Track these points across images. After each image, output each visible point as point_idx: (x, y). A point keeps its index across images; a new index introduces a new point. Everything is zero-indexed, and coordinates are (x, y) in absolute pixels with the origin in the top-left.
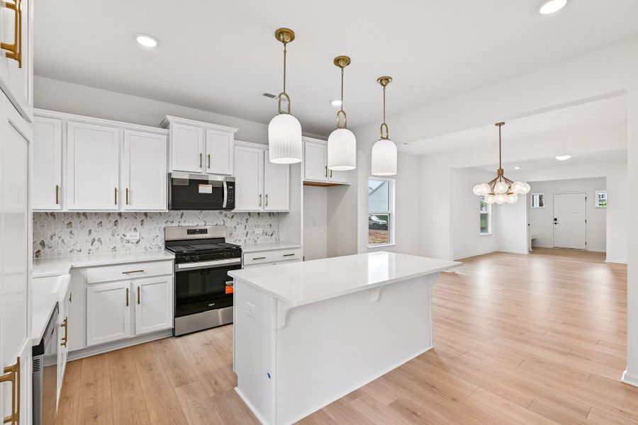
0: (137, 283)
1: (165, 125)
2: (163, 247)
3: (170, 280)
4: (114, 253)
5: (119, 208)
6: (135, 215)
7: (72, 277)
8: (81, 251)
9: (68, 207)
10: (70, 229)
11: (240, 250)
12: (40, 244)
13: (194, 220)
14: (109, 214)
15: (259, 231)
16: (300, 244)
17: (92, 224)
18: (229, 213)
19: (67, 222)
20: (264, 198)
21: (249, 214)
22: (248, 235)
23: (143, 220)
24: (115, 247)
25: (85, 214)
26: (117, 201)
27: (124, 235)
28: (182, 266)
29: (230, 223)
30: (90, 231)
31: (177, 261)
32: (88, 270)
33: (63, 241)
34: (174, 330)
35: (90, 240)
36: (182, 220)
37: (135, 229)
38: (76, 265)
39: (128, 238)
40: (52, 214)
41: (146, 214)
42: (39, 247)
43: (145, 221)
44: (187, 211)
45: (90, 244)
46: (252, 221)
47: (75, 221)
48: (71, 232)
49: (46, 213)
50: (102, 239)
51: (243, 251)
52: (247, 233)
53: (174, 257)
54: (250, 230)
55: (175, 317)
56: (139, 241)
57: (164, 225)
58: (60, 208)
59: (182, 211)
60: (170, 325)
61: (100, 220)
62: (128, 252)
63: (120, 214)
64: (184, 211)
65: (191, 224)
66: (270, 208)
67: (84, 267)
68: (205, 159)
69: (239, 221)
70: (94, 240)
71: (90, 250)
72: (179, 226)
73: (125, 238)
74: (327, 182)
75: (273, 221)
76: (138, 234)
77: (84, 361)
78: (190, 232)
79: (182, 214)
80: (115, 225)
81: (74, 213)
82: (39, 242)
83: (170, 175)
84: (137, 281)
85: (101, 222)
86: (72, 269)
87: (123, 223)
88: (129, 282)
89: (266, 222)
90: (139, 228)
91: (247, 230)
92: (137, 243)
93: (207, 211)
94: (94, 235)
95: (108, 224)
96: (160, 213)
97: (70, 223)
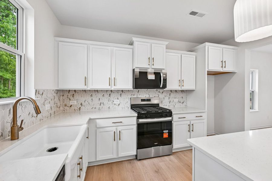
0: (119, 129)
1: (131, 44)
2: (130, 107)
3: (135, 128)
4: (109, 110)
5: (111, 87)
6: (118, 91)
7: (88, 125)
8: (96, 108)
9: (90, 87)
10: (91, 98)
11: (171, 112)
12: (81, 104)
13: (144, 94)
14: (107, 91)
15: (176, 100)
16: (205, 110)
17: (100, 95)
18: (161, 90)
19: (90, 95)
20: (181, 82)
21: (171, 91)
22: (171, 102)
23: (121, 94)
24: (109, 107)
25: (97, 91)
26: (110, 84)
27: (113, 101)
28: (141, 121)
29: (161, 96)
30: (99, 99)
31: (139, 117)
32: (97, 120)
33: (89, 103)
34: (136, 156)
35: (100, 103)
36: (138, 94)
37: (118, 98)
38: (92, 117)
39: (115, 102)
40: (85, 91)
41: (122, 91)
42: (80, 106)
43: (122, 94)
44: (141, 89)
45: (99, 105)
46: (172, 95)
47: (94, 94)
48: (92, 99)
49: (83, 90)
50: (104, 103)
51: (173, 113)
52: (170, 101)
53: (137, 115)
54: (171, 100)
55: (137, 149)
56: (119, 104)
57: (130, 97)
58: (86, 88)
59: (138, 89)
60: (135, 154)
61: (103, 93)
62: (115, 109)
63: (111, 91)
64: (139, 89)
65: (142, 96)
66: (184, 88)
67: (95, 119)
68: (151, 60)
69: (166, 95)
70: (101, 103)
71: (99, 108)
72: (137, 97)
73: (113, 102)
74: (222, 71)
75: (184, 95)
76: (119, 100)
77: (95, 167)
78: (143, 100)
79: (139, 91)
80: (110, 96)
81: (93, 90)
82: (80, 103)
83: (134, 70)
84: (119, 127)
85: (104, 95)
86: (90, 119)
87: (113, 95)
88: (115, 127)
89: (179, 95)
90: (119, 97)
91: (170, 99)
92: (119, 105)
93: (150, 89)
94: (101, 101)
95: (106, 96)
96: (129, 90)
97: (92, 95)
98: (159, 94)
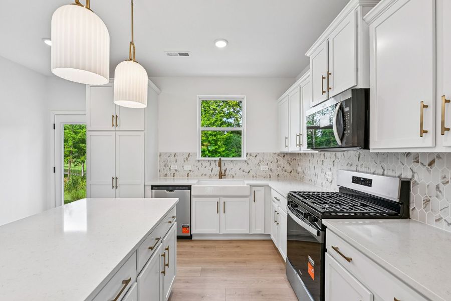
4: (322, 187)
5: (300, 148)
6: (330, 155)
14: (320, 155)
17: (315, 162)
23: (334, 161)
24: (322, 183)
41: (336, 155)
45: (315, 177)
50: (318, 174)
63: (324, 155)
70: (315, 174)
71: (314, 181)
73: (326, 176)
76: (331, 174)
78: (355, 179)
79: (359, 156)
85: (318, 161)
87: (325, 163)
92: (331, 182)
94: (315, 170)
98: (417, 167)
